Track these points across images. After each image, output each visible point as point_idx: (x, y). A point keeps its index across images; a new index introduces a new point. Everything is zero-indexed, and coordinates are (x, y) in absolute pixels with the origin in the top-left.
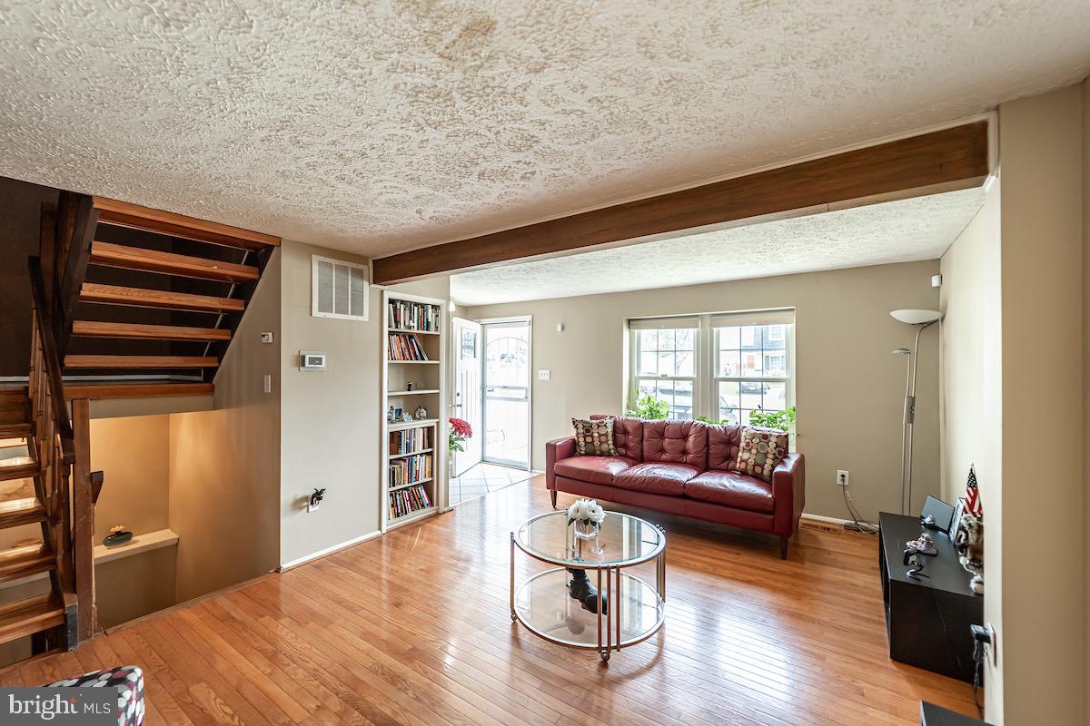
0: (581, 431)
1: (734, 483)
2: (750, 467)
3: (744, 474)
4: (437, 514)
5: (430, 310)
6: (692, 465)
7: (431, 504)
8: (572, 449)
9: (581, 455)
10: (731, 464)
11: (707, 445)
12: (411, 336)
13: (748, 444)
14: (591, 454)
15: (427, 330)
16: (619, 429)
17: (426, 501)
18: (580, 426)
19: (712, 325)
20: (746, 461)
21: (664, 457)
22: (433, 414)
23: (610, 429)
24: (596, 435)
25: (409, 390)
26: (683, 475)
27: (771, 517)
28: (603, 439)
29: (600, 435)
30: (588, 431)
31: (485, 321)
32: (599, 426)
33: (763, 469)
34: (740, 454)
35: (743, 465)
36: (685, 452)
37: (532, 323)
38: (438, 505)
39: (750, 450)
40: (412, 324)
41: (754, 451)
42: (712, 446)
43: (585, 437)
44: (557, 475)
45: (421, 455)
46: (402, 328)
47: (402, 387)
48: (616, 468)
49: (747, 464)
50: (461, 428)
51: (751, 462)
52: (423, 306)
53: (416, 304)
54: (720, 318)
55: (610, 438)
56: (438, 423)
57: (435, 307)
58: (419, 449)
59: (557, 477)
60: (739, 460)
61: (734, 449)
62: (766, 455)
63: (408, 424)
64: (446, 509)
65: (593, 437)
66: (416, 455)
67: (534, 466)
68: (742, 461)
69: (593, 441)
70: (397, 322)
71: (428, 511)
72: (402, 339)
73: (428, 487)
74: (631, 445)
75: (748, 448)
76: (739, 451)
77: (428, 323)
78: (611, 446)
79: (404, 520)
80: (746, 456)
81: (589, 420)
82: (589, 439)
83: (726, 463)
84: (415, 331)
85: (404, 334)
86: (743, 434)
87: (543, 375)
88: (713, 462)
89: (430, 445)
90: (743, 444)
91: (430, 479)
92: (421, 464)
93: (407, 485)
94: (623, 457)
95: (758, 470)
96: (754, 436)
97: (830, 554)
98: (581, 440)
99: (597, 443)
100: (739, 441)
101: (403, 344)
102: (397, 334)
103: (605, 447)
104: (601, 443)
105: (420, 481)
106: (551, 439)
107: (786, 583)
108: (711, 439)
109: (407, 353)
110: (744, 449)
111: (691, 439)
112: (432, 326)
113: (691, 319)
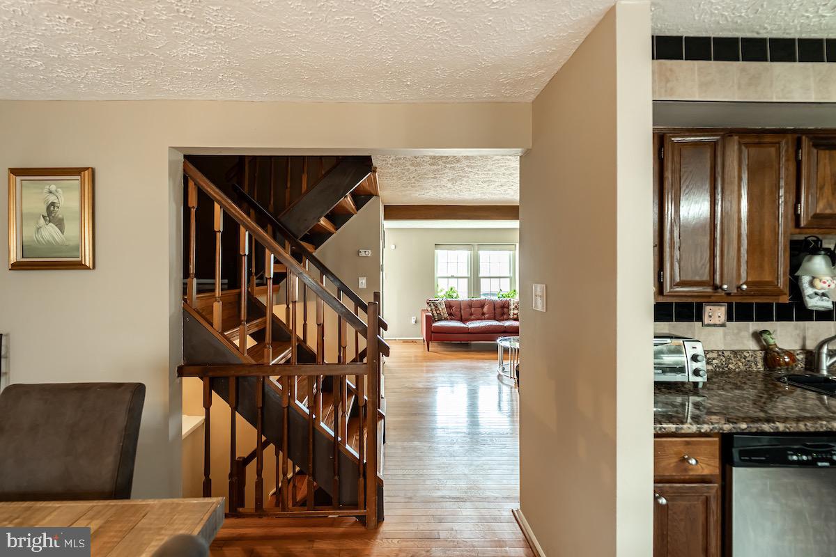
8: (433, 318)
9: (437, 320)
10: (505, 317)
11: (494, 309)
13: (516, 307)
14: (440, 320)
16: (449, 306)
18: (432, 305)
19: (477, 250)
23: (444, 306)
28: (443, 311)
29: (441, 309)
30: (436, 307)
32: (439, 304)
34: (512, 312)
35: (515, 316)
42: (496, 309)
44: (432, 332)
54: (482, 246)
55: (446, 310)
59: (433, 334)
61: (505, 310)
68: (514, 314)
74: (456, 313)
75: (516, 308)
76: (509, 310)
78: (447, 314)
80: (516, 312)
82: (438, 312)
83: (502, 317)
86: (512, 302)
88: (498, 317)
90: (512, 307)
94: (454, 320)
98: (435, 312)
99: (441, 313)
100: (509, 305)
104: (443, 313)
106: (426, 314)
108: (496, 306)
110: (514, 309)
111: (486, 307)
113: (468, 246)
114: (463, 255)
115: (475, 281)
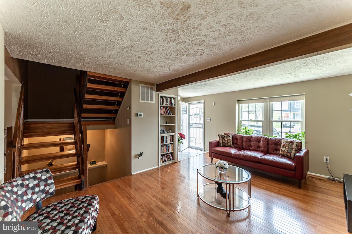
0: (221, 138)
1: (279, 159)
2: (285, 154)
3: (283, 156)
4: (175, 163)
5: (172, 99)
6: (262, 152)
7: (173, 159)
8: (218, 144)
9: (221, 146)
10: (278, 152)
11: (268, 145)
12: (167, 107)
13: (284, 145)
14: (224, 146)
15: (172, 105)
16: (235, 138)
17: (171, 158)
18: (221, 136)
19: (270, 102)
20: (284, 151)
21: (251, 148)
22: (174, 131)
23: (231, 138)
24: (226, 140)
25: (166, 124)
26: (258, 155)
27: (295, 172)
28: (229, 141)
29: (228, 140)
30: (223, 138)
31: (189, 102)
32: (227, 137)
33: (291, 154)
34: (281, 149)
35: (282, 153)
36: (259, 147)
37: (205, 103)
38: (175, 160)
39: (285, 147)
40: (167, 104)
41: (287, 147)
42: (270, 145)
43: (222, 140)
45: (170, 144)
46: (164, 105)
47: (164, 123)
48: (233, 151)
49: (284, 152)
50: (182, 136)
51: (286, 151)
52: (170, 98)
53: (168, 97)
54: (273, 99)
55: (231, 141)
56: (175, 134)
57: (174, 98)
58: (169, 142)
59: (213, 153)
60: (281, 150)
61: (279, 147)
62: (292, 149)
63: (166, 134)
64: (177, 161)
65: (225, 140)
66: (168, 144)
67: (205, 149)
68: (282, 151)
69: (225, 142)
70: (163, 103)
71: (172, 161)
72: (164, 108)
73: (172, 154)
74: (239, 143)
75: (285, 146)
76: (280, 147)
77: (172, 103)
78: (232, 144)
79: (165, 164)
80: (284, 149)
81: (224, 135)
82: (224, 141)
83: (276, 151)
84: (168, 105)
85: (165, 107)
86: (283, 141)
87: (208, 120)
88: (270, 151)
89: (173, 141)
90: (282, 145)
91: (173, 152)
92: (170, 147)
93: (166, 153)
94: (236, 148)
95: (289, 154)
96: (287, 142)
97: (320, 188)
98: (221, 141)
99: (226, 142)
100: (281, 143)
101: (164, 110)
102: (163, 107)
103: (229, 144)
104: (228, 143)
105: (170, 152)
106: (211, 141)
107: (300, 197)
108: (269, 143)
109: (166, 113)
110: (283, 147)
111: (261, 142)
112: (173, 104)
113: (262, 100)
114: (260, 106)
115: (268, 123)
